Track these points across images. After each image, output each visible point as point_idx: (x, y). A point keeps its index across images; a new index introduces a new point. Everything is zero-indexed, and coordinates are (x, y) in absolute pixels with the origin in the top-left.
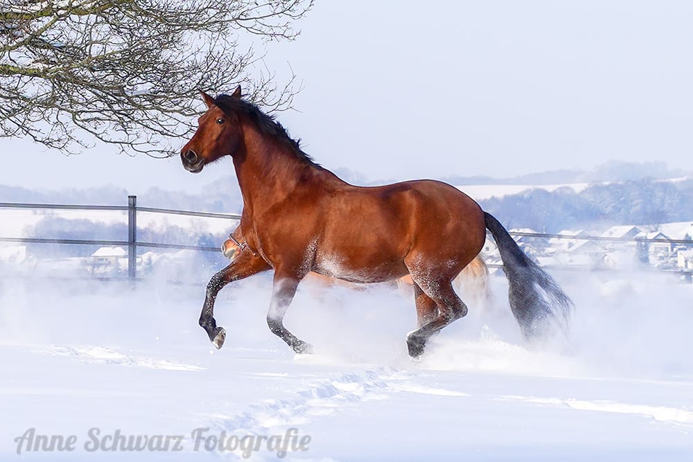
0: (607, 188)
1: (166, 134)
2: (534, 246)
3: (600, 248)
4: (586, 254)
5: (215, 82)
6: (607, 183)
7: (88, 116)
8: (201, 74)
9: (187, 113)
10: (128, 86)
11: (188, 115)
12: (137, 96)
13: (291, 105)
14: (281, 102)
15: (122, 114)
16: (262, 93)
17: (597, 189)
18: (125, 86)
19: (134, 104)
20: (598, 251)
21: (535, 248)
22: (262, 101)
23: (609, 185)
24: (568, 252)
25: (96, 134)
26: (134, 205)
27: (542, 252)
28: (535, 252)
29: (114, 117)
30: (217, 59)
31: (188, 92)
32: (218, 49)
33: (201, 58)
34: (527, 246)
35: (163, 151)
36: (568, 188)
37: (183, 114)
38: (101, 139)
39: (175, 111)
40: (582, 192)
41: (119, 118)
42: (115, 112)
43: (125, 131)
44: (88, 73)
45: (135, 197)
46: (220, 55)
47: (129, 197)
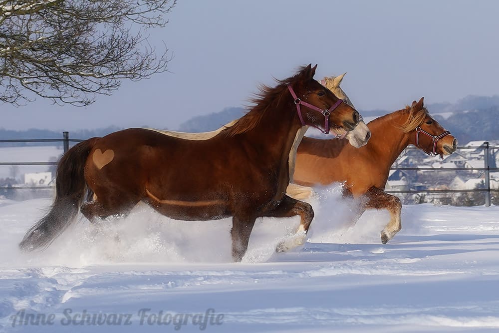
0: (466, 115)
1: (85, 91)
2: (416, 158)
3: (461, 158)
4: (452, 162)
5: (116, 55)
6: (466, 112)
7: (31, 80)
8: (107, 50)
9: (97, 76)
10: (57, 60)
11: (99, 78)
12: (64, 66)
13: (166, 69)
14: (160, 67)
15: (56, 79)
16: (147, 61)
17: (459, 116)
18: (56, 60)
19: (62, 72)
20: (460, 160)
21: (417, 159)
22: (147, 66)
23: (468, 113)
24: (439, 162)
25: (37, 93)
26: (67, 137)
27: (421, 162)
28: (416, 162)
29: (49, 81)
30: (117, 41)
31: (98, 63)
32: (118, 33)
33: (107, 40)
34: (410, 158)
35: (82, 102)
36: (439, 116)
37: (95, 77)
38: (41, 95)
39: (90, 75)
40: (450, 118)
41: (54, 81)
42: (51, 77)
43: (58, 89)
44: (31, 53)
45: (68, 132)
46: (120, 38)
47: (64, 133)
